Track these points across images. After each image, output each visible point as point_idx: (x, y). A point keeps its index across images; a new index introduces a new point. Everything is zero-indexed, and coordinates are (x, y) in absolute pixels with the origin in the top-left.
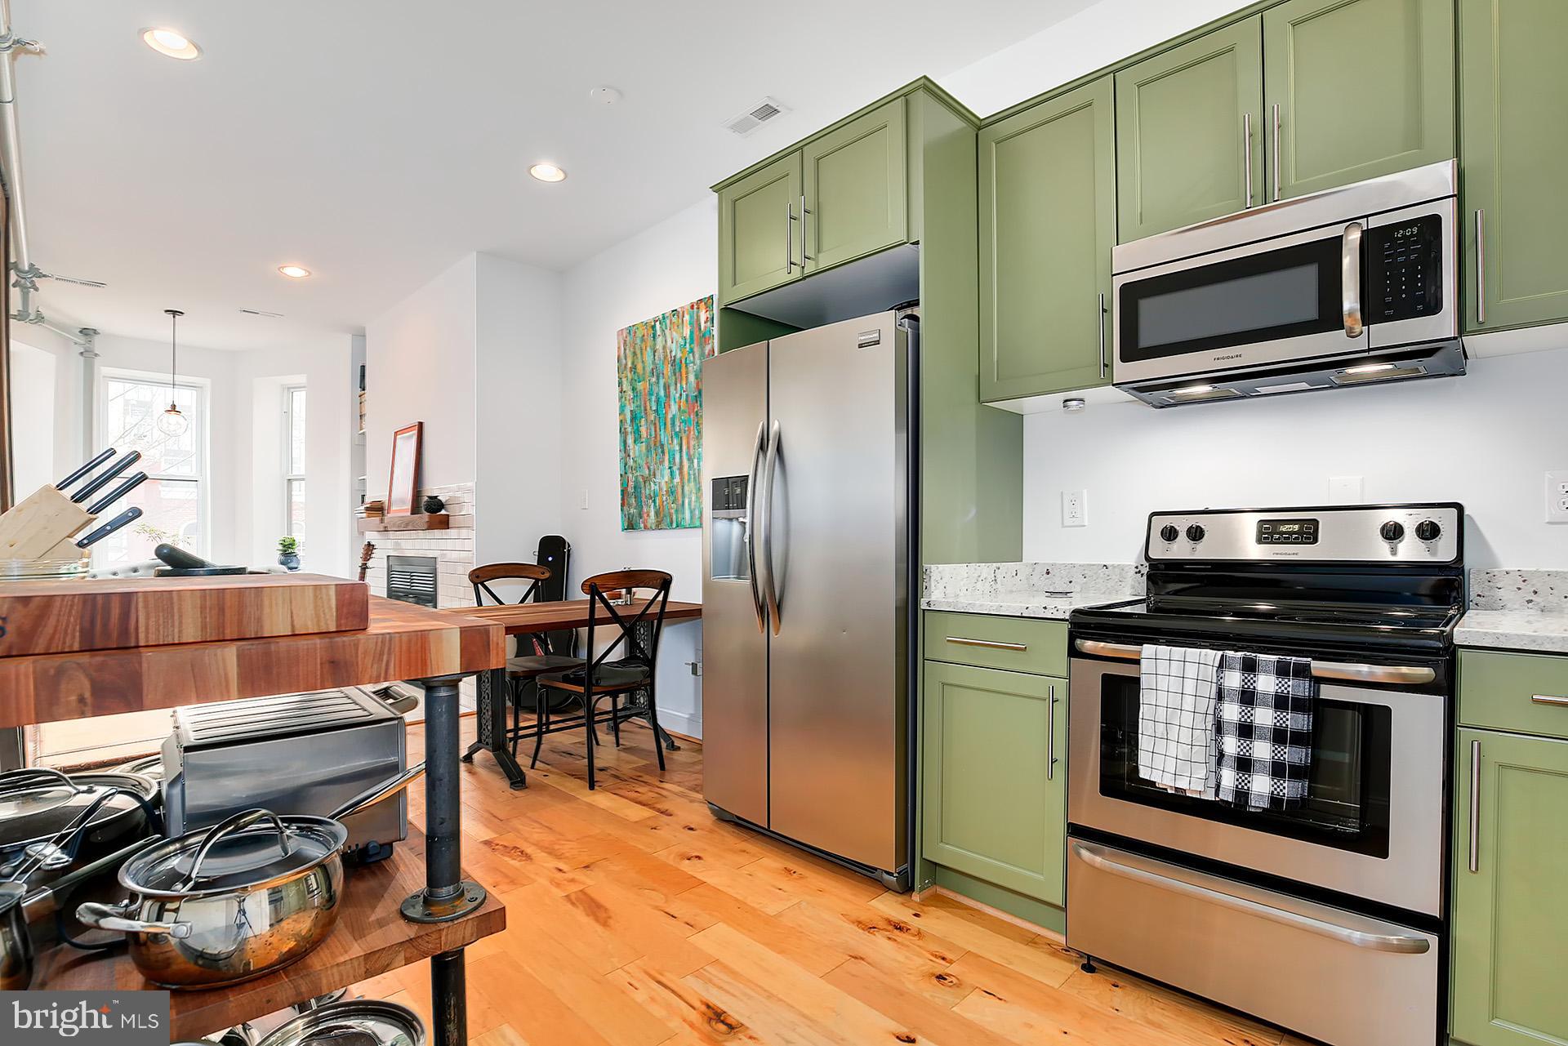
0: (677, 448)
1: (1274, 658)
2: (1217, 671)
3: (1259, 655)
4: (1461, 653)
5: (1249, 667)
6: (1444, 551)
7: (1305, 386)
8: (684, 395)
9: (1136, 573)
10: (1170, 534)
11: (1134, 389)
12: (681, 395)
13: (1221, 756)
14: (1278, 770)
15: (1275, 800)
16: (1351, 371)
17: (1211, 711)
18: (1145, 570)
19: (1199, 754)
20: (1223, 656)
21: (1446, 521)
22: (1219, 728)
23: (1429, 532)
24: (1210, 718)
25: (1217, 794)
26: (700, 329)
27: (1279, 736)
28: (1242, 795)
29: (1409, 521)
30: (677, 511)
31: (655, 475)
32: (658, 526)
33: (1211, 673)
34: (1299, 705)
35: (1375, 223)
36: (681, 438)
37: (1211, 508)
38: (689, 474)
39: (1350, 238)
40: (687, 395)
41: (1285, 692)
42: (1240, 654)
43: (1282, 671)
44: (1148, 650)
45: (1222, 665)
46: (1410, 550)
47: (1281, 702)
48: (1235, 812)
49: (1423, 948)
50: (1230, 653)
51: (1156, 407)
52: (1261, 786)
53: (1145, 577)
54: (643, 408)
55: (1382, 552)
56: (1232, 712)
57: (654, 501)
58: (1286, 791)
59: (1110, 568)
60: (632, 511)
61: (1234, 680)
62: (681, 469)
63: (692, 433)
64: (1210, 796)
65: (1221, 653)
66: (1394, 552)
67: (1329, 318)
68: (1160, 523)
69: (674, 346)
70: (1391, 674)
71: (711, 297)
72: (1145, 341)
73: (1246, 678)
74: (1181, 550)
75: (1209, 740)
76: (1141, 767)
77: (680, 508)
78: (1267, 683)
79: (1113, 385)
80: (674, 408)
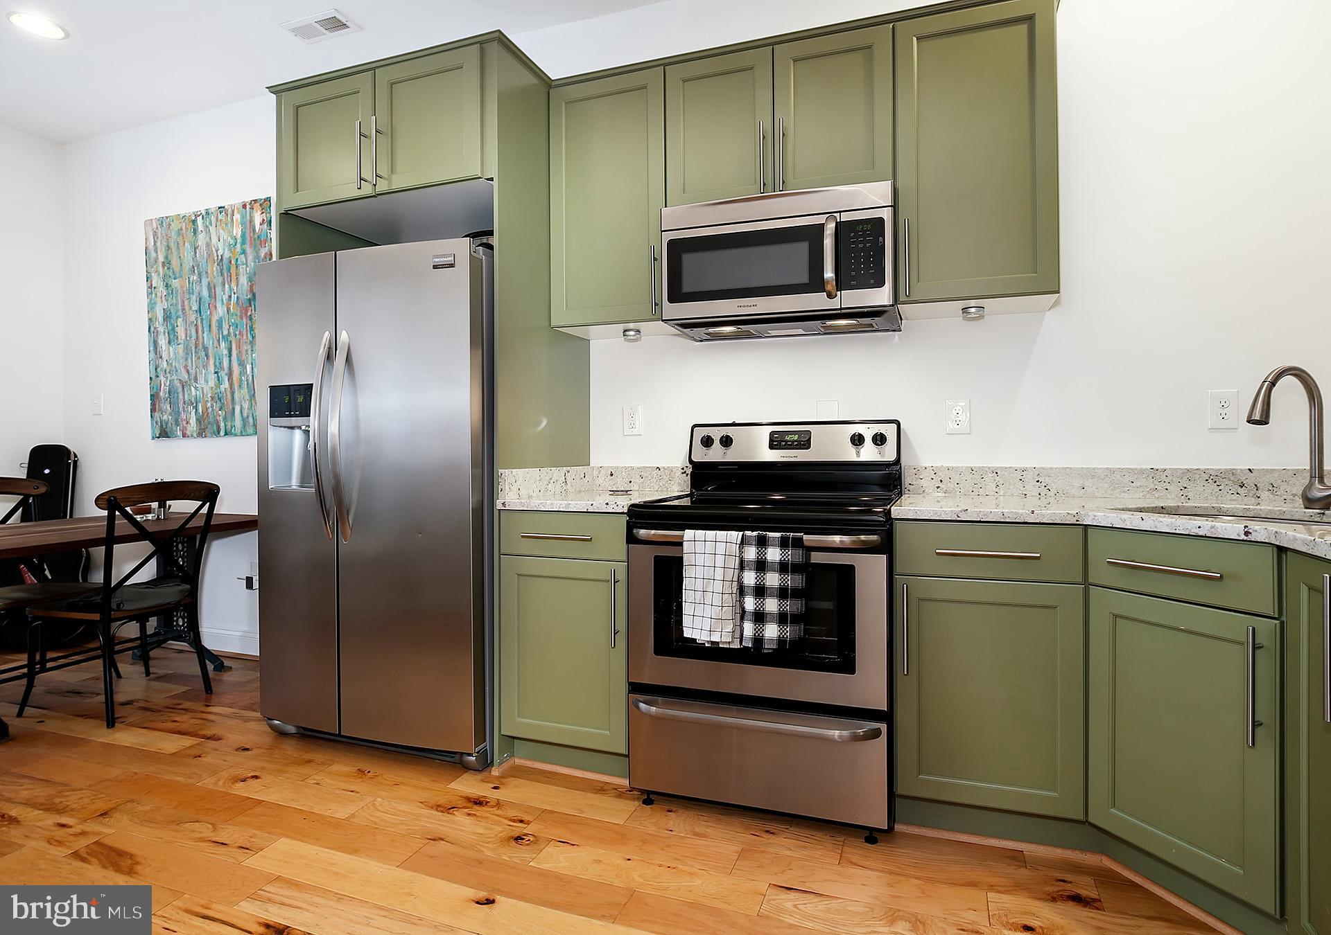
0: (225, 352)
1: (778, 535)
2: (739, 547)
3: (768, 533)
4: (898, 525)
5: (762, 542)
6: (888, 453)
7: (801, 332)
8: (234, 298)
9: (683, 473)
10: (707, 442)
11: (678, 325)
12: (230, 297)
13: (743, 611)
14: (782, 619)
15: (781, 641)
16: (829, 323)
17: (735, 579)
18: (689, 471)
19: (728, 613)
20: (743, 535)
21: (890, 431)
22: (742, 591)
23: (879, 439)
24: (735, 584)
25: (741, 643)
26: (254, 230)
27: (782, 593)
28: (758, 640)
29: (868, 432)
30: (225, 419)
31: (196, 380)
32: (201, 433)
33: (735, 549)
34: (795, 568)
35: (845, 217)
36: (231, 342)
37: (737, 422)
38: (241, 380)
39: (828, 226)
40: (237, 297)
41: (787, 559)
42: (755, 533)
43: (784, 544)
44: (689, 534)
45: (744, 542)
46: (869, 453)
47: (783, 567)
48: (754, 654)
49: (876, 734)
50: (748, 533)
51: (697, 341)
52: (771, 631)
53: (689, 476)
54: (180, 307)
55: (850, 454)
56: (750, 578)
57: (196, 408)
58: (788, 634)
59: (661, 470)
60: (165, 417)
61: (751, 553)
62: (230, 375)
63: (245, 337)
64: (736, 645)
65: (741, 533)
66: (858, 454)
67: (815, 284)
68: (701, 434)
69: (220, 245)
70: (854, 542)
71: (268, 200)
72: (687, 288)
73: (760, 551)
74: (716, 454)
75: (734, 601)
76: (684, 629)
77: (229, 416)
78: (774, 554)
79: (663, 321)
80: (221, 311)
